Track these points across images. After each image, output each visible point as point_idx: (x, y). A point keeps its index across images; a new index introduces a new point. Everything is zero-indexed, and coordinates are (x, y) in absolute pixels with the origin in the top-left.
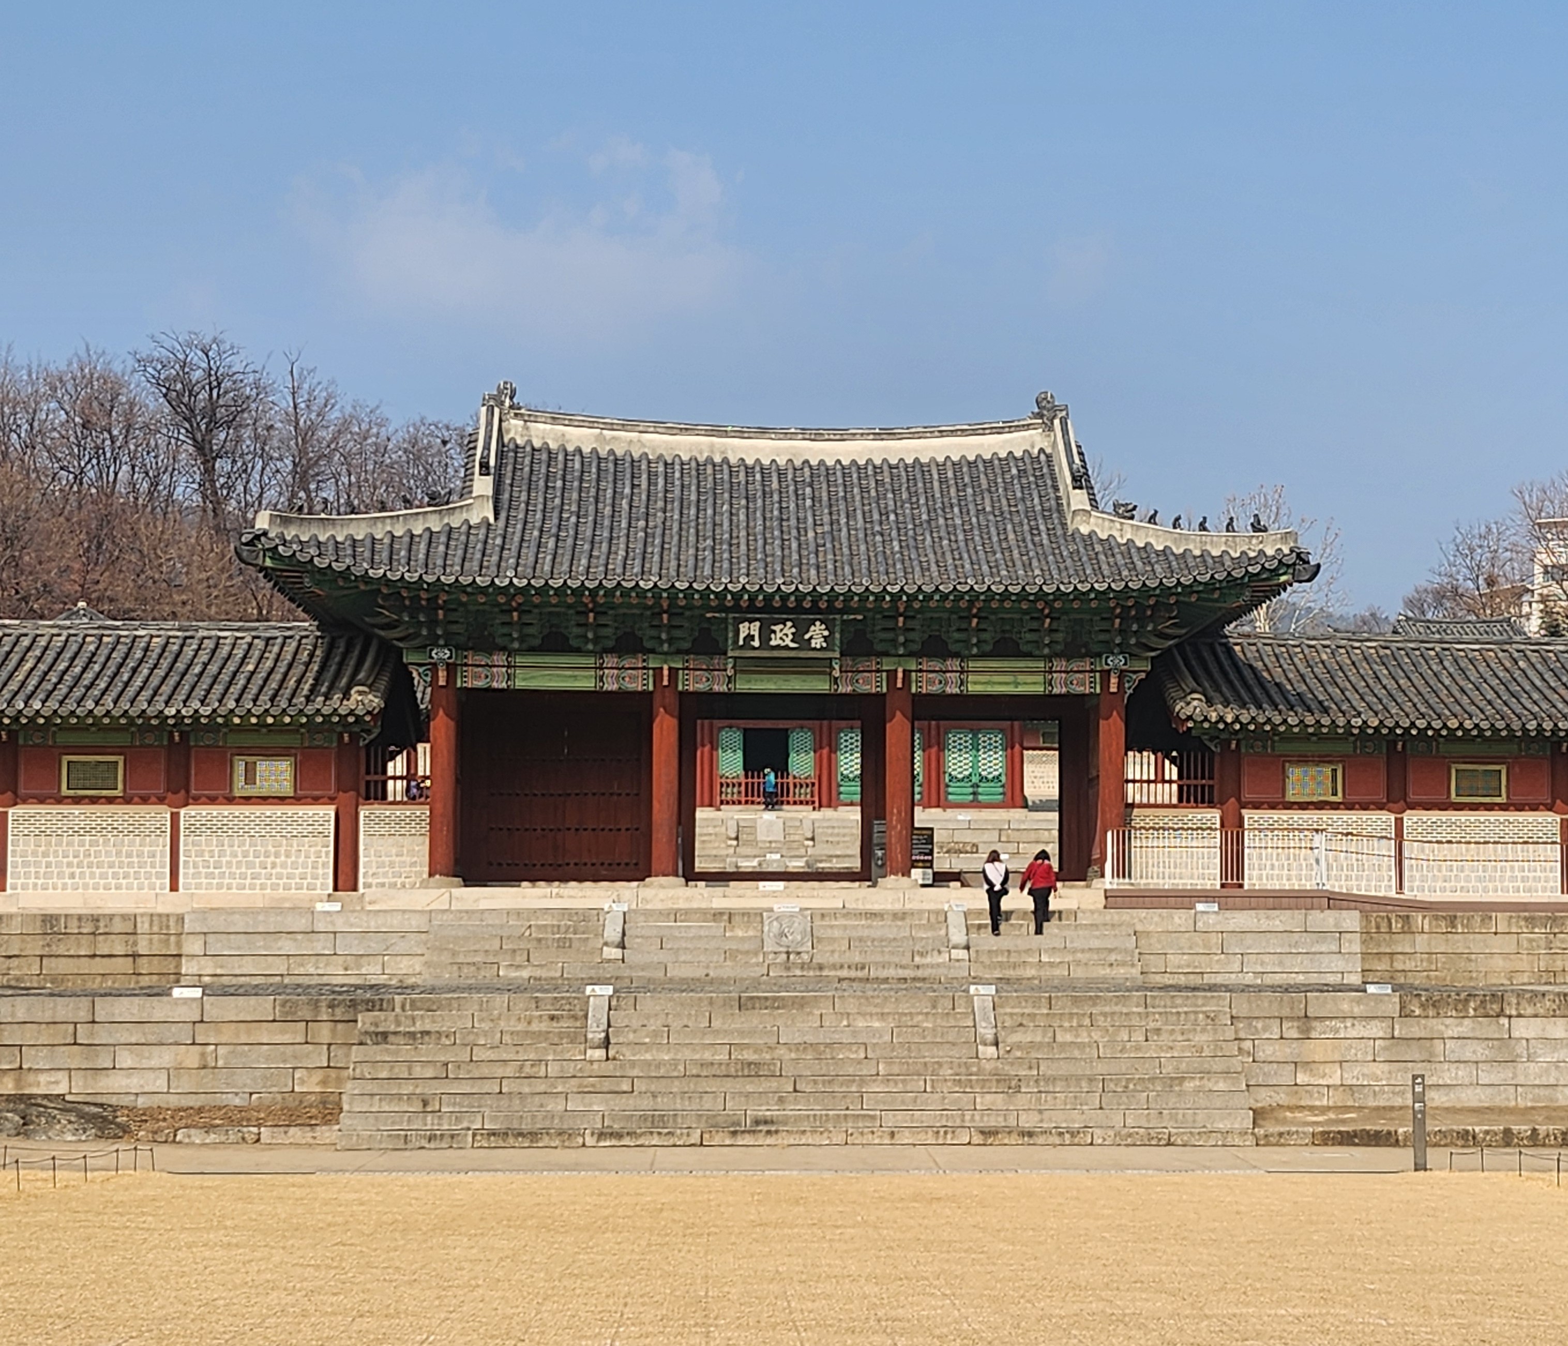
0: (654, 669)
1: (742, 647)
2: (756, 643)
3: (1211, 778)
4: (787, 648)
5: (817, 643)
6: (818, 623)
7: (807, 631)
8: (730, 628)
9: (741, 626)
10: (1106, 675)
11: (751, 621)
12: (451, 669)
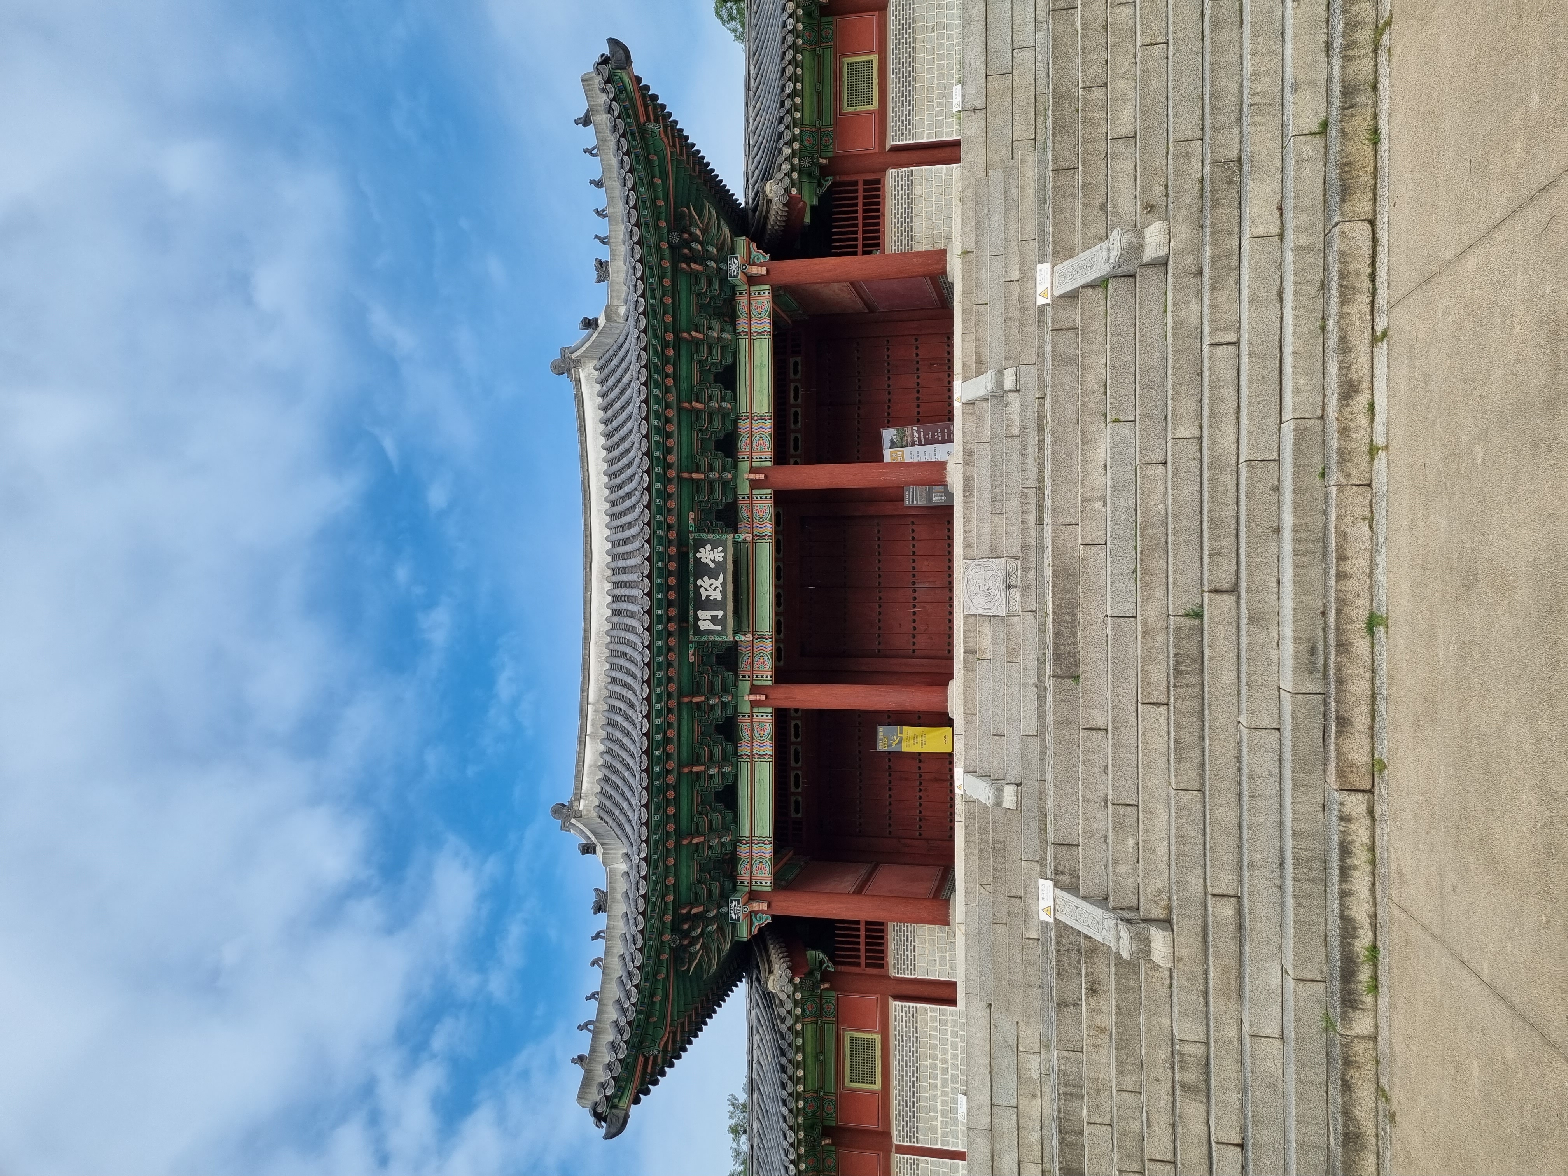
0: (752, 707)
1: (725, 627)
2: (720, 613)
3: (856, 183)
4: (724, 584)
5: (718, 555)
6: (698, 555)
7: (707, 565)
8: (704, 638)
9: (702, 628)
10: (752, 280)
11: (697, 619)
12: (754, 896)
